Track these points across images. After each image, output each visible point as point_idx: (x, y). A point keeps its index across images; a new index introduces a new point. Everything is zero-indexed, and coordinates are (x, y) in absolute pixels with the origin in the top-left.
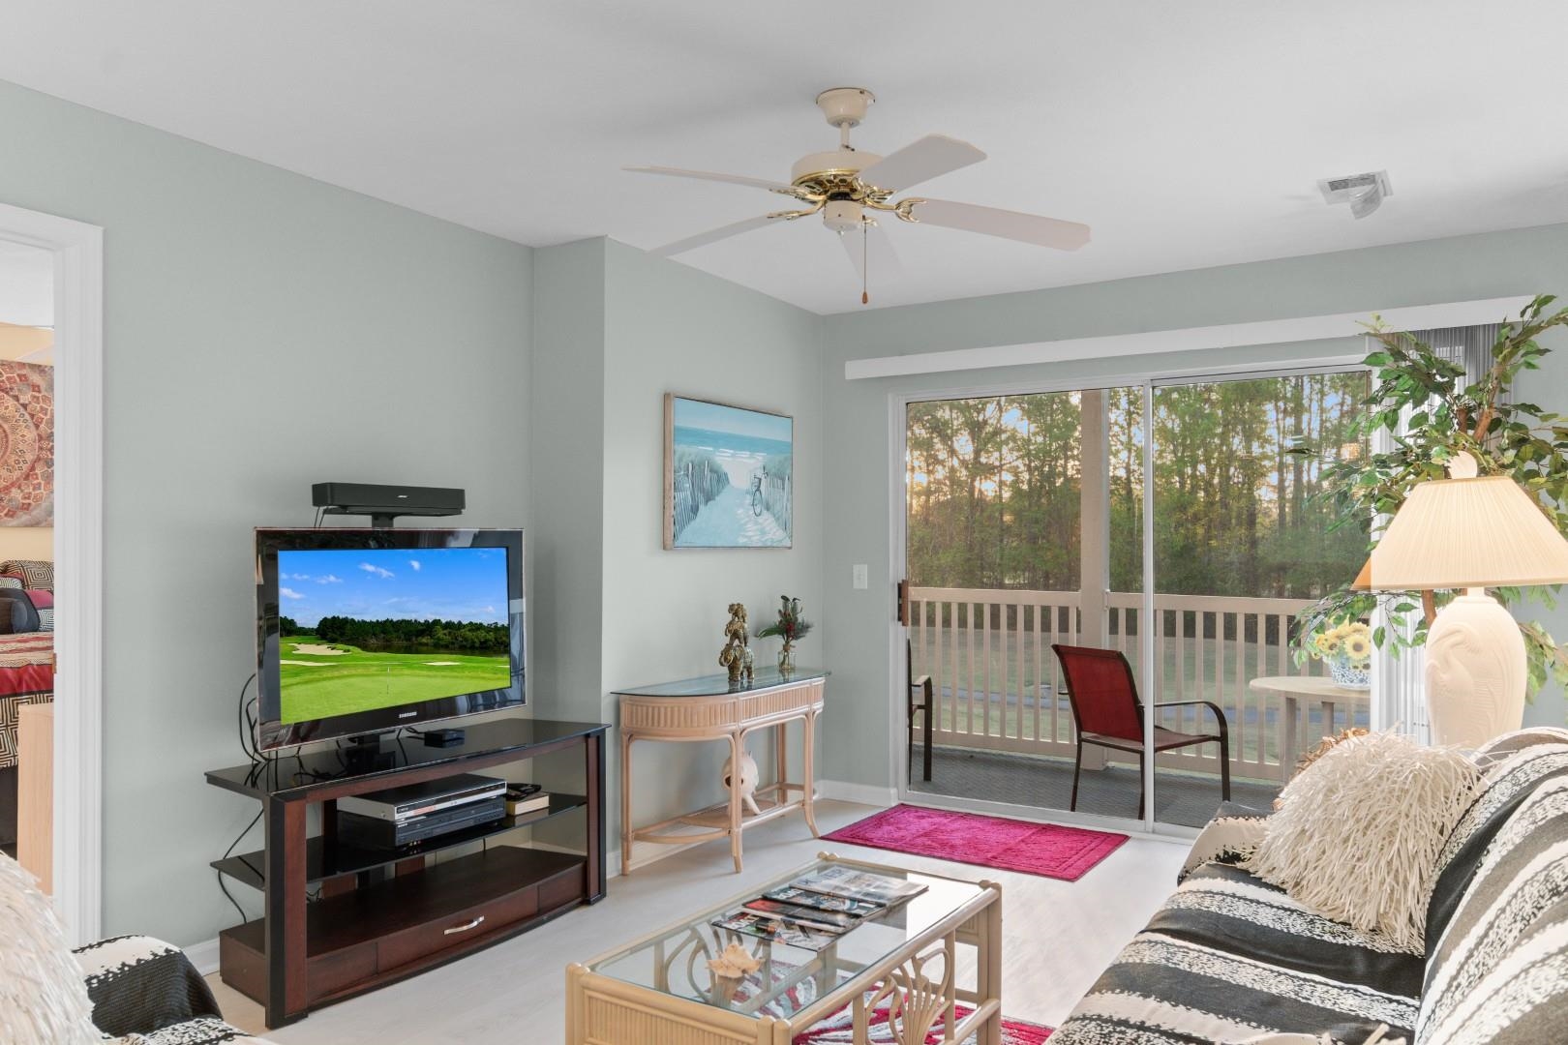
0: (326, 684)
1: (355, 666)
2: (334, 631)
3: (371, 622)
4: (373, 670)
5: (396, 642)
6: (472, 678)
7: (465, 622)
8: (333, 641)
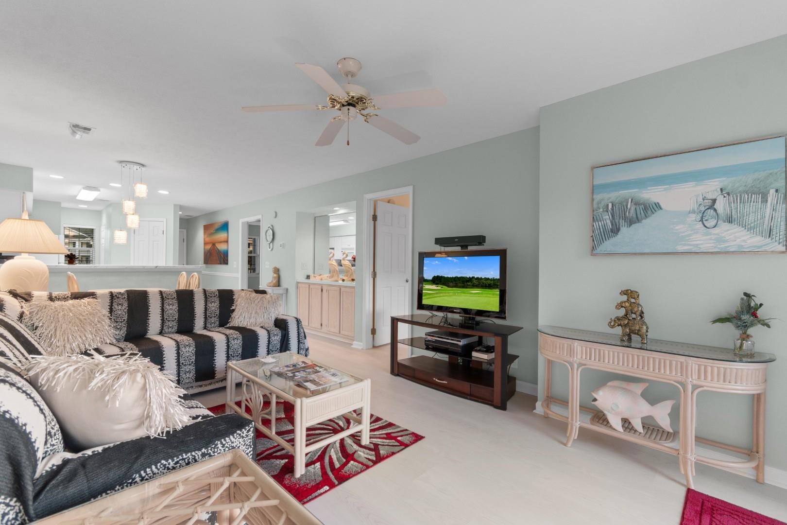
0: (435, 299)
1: (445, 293)
2: (438, 280)
3: (450, 278)
4: (451, 294)
5: (460, 285)
6: (486, 297)
7: (483, 278)
8: (437, 284)
